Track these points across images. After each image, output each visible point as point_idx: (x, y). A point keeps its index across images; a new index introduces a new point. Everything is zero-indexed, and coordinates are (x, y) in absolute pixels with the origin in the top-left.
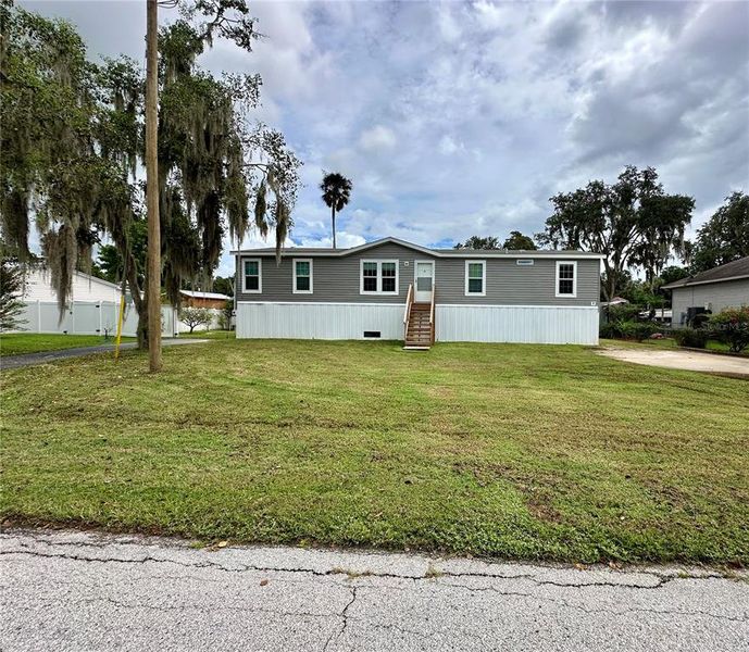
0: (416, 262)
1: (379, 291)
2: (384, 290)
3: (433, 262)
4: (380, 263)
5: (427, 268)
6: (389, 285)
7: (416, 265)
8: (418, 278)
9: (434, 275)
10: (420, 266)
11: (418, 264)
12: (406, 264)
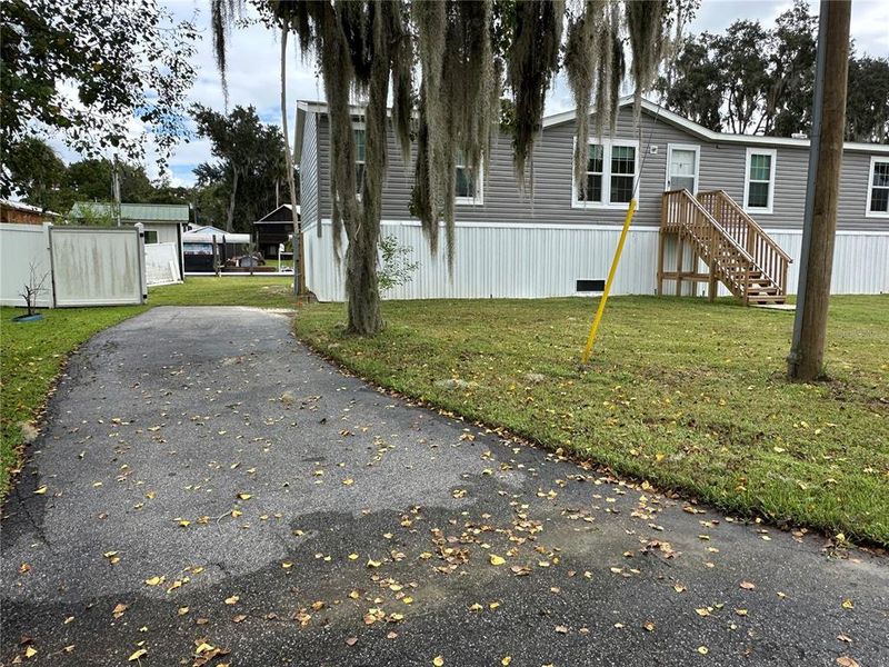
0: (671, 146)
1: (606, 203)
2: (613, 200)
3: (697, 148)
4: (608, 146)
5: (685, 159)
6: (623, 191)
7: (669, 151)
8: (672, 178)
9: (697, 172)
10: (676, 154)
11: (674, 151)
12: (654, 150)
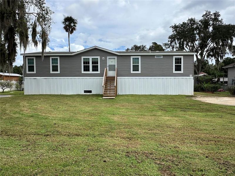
0: (108, 57)
1: (91, 72)
2: (93, 71)
3: (116, 57)
4: (91, 58)
5: (113, 60)
6: (95, 68)
7: (108, 59)
8: (109, 65)
9: (116, 63)
10: (109, 59)
11: (109, 58)
12: (103, 58)
